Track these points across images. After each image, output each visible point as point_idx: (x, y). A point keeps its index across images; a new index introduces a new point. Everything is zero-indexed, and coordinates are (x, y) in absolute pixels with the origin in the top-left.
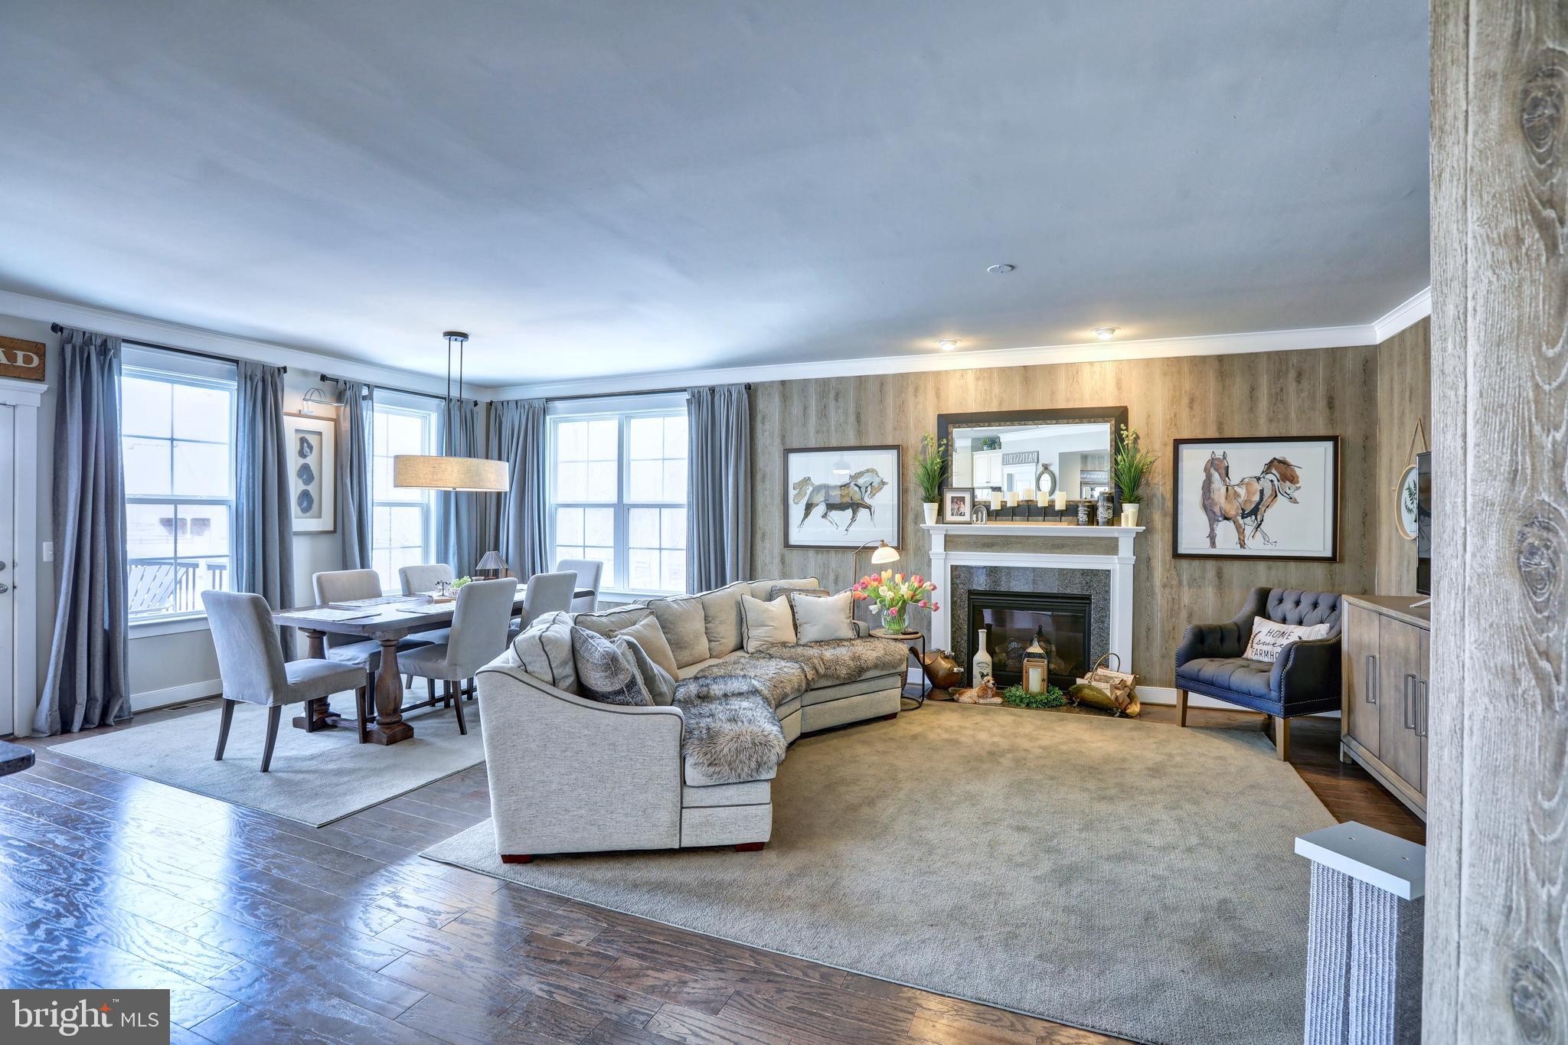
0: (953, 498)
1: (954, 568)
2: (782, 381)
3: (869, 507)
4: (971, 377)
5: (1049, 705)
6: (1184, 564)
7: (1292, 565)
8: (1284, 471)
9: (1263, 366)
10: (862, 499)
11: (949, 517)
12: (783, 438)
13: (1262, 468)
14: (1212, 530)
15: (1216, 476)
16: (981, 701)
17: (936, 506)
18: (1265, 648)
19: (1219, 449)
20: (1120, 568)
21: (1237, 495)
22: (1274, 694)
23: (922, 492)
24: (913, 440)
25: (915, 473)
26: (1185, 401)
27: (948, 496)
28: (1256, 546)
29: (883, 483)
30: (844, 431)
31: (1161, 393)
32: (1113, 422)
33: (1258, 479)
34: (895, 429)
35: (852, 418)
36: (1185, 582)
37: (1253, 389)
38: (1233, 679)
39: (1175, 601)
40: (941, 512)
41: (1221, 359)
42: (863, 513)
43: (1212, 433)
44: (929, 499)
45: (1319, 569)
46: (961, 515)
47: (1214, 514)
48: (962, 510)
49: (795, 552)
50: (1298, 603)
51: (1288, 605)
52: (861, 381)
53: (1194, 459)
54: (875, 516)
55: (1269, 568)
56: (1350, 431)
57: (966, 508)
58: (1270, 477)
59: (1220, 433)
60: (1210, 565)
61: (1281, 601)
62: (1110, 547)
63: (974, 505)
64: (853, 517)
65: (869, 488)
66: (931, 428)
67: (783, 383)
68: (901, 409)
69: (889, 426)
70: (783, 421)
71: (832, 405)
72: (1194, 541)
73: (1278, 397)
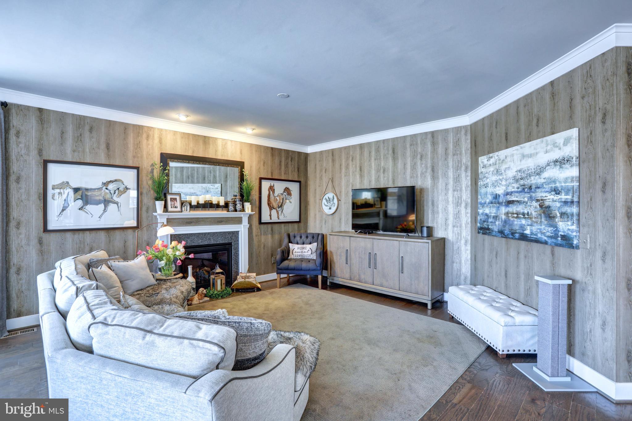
0: (171, 199)
3: (117, 203)
4: (179, 137)
6: (262, 226)
7: (290, 224)
8: (287, 190)
9: (283, 154)
10: (112, 198)
11: (170, 209)
12: (40, 152)
13: (283, 190)
14: (270, 213)
15: (271, 192)
16: (201, 301)
17: (163, 202)
18: (299, 254)
19: (272, 183)
20: (243, 230)
21: (277, 200)
22: (319, 268)
23: (153, 194)
24: (145, 165)
25: (147, 183)
26: (262, 163)
27: (169, 197)
28: (282, 219)
29: (127, 189)
30: (97, 153)
31: (255, 158)
32: (240, 168)
33: (282, 194)
34: (134, 157)
35: (103, 146)
36: (262, 234)
37: (280, 162)
38: (302, 266)
39: (259, 241)
40: (166, 206)
41: (272, 148)
42: (112, 207)
43: (270, 177)
44: (157, 199)
45: (296, 225)
46: (175, 207)
47: (271, 208)
48: (176, 205)
50: (301, 237)
51: (298, 238)
52: (110, 124)
53: (266, 185)
54: (122, 208)
55: (285, 226)
56: (302, 180)
57: (178, 204)
58: (285, 194)
59: (272, 176)
60: (270, 226)
61: (295, 237)
62: (238, 221)
63: (182, 204)
64: (105, 209)
65: (117, 192)
66: (157, 159)
67: (40, 110)
68: (138, 146)
69: (130, 155)
70: (40, 140)
71: (87, 134)
72: (265, 218)
73: (287, 166)
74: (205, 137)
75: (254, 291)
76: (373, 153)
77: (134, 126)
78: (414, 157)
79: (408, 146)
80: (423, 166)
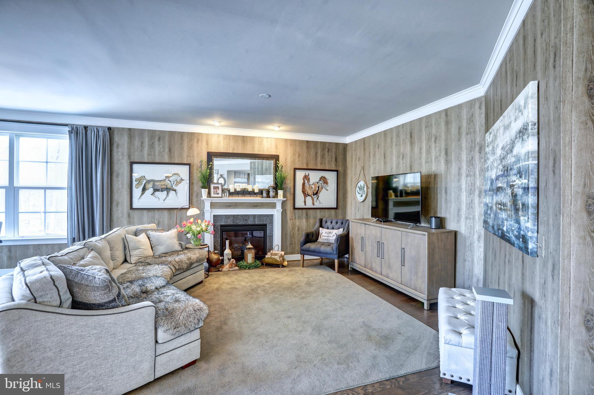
0: (214, 187)
1: (214, 216)
2: (130, 128)
3: (175, 190)
4: (221, 138)
5: (256, 267)
6: (297, 211)
7: (326, 210)
8: (324, 180)
9: (319, 146)
10: (172, 187)
11: (212, 195)
12: (129, 156)
13: (319, 179)
14: (305, 199)
15: (306, 181)
16: (231, 269)
17: (207, 190)
18: (325, 238)
19: (307, 172)
20: (277, 213)
21: (312, 188)
22: (335, 252)
23: (200, 184)
24: (196, 162)
25: (197, 175)
26: (297, 155)
27: (212, 186)
28: (317, 205)
29: (182, 180)
30: (163, 155)
31: (290, 151)
32: (274, 160)
33: (318, 183)
34: (188, 156)
35: (167, 150)
36: (297, 218)
37: (316, 153)
38: (321, 249)
39: (294, 225)
40: (209, 193)
41: (307, 142)
42: (172, 193)
43: (305, 167)
44: (204, 187)
45: (333, 212)
46: (217, 194)
47: (305, 194)
48: (218, 192)
49: (136, 211)
50: (332, 223)
51: (329, 223)
52: (172, 134)
53: (300, 175)
54: (178, 194)
55: (320, 212)
56: (340, 169)
57: (220, 191)
58: (321, 182)
59: (307, 167)
60: (304, 211)
61: (326, 222)
62: (273, 206)
63: (223, 191)
64: (167, 195)
65: (175, 182)
66: (205, 158)
67: (130, 129)
68: (191, 148)
69: (185, 155)
70: (129, 149)
71: (157, 143)
72: (300, 203)
73: (323, 157)
74: (243, 136)
75: (279, 267)
76: (394, 139)
77: (188, 133)
78: (429, 140)
79: (423, 128)
80: (437, 149)
